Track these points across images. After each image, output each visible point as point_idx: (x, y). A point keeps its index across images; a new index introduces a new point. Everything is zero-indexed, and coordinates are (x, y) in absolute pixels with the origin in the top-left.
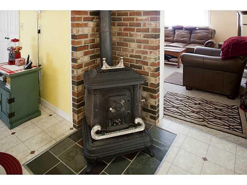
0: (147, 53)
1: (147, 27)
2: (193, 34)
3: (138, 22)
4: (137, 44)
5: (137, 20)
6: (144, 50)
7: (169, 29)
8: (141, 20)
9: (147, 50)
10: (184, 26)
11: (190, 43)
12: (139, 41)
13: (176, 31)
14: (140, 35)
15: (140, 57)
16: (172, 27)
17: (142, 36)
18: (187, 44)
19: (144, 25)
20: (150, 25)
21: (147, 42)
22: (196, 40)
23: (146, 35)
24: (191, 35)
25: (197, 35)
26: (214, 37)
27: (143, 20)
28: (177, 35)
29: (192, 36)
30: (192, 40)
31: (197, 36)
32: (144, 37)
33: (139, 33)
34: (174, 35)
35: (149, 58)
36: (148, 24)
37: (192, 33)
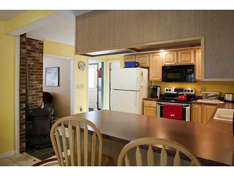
0: (37, 100)
1: (38, 87)
3: (32, 85)
4: (32, 97)
5: (32, 83)
6: (36, 99)
8: (34, 83)
9: (37, 99)
12: (32, 95)
14: (34, 92)
15: (33, 104)
17: (35, 92)
19: (36, 86)
20: (40, 86)
21: (38, 95)
23: (37, 91)
27: (35, 84)
32: (36, 93)
33: (33, 91)
35: (38, 103)
36: (38, 86)
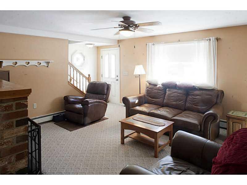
2: (190, 97)
7: (158, 86)
10: (177, 84)
11: (185, 110)
13: (167, 90)
16: (162, 85)
18: (180, 111)
22: (194, 106)
24: (187, 97)
25: (195, 98)
26: (221, 102)
28: (167, 96)
29: (188, 99)
30: (188, 105)
31: (195, 100)
34: (165, 96)
37: (189, 95)
